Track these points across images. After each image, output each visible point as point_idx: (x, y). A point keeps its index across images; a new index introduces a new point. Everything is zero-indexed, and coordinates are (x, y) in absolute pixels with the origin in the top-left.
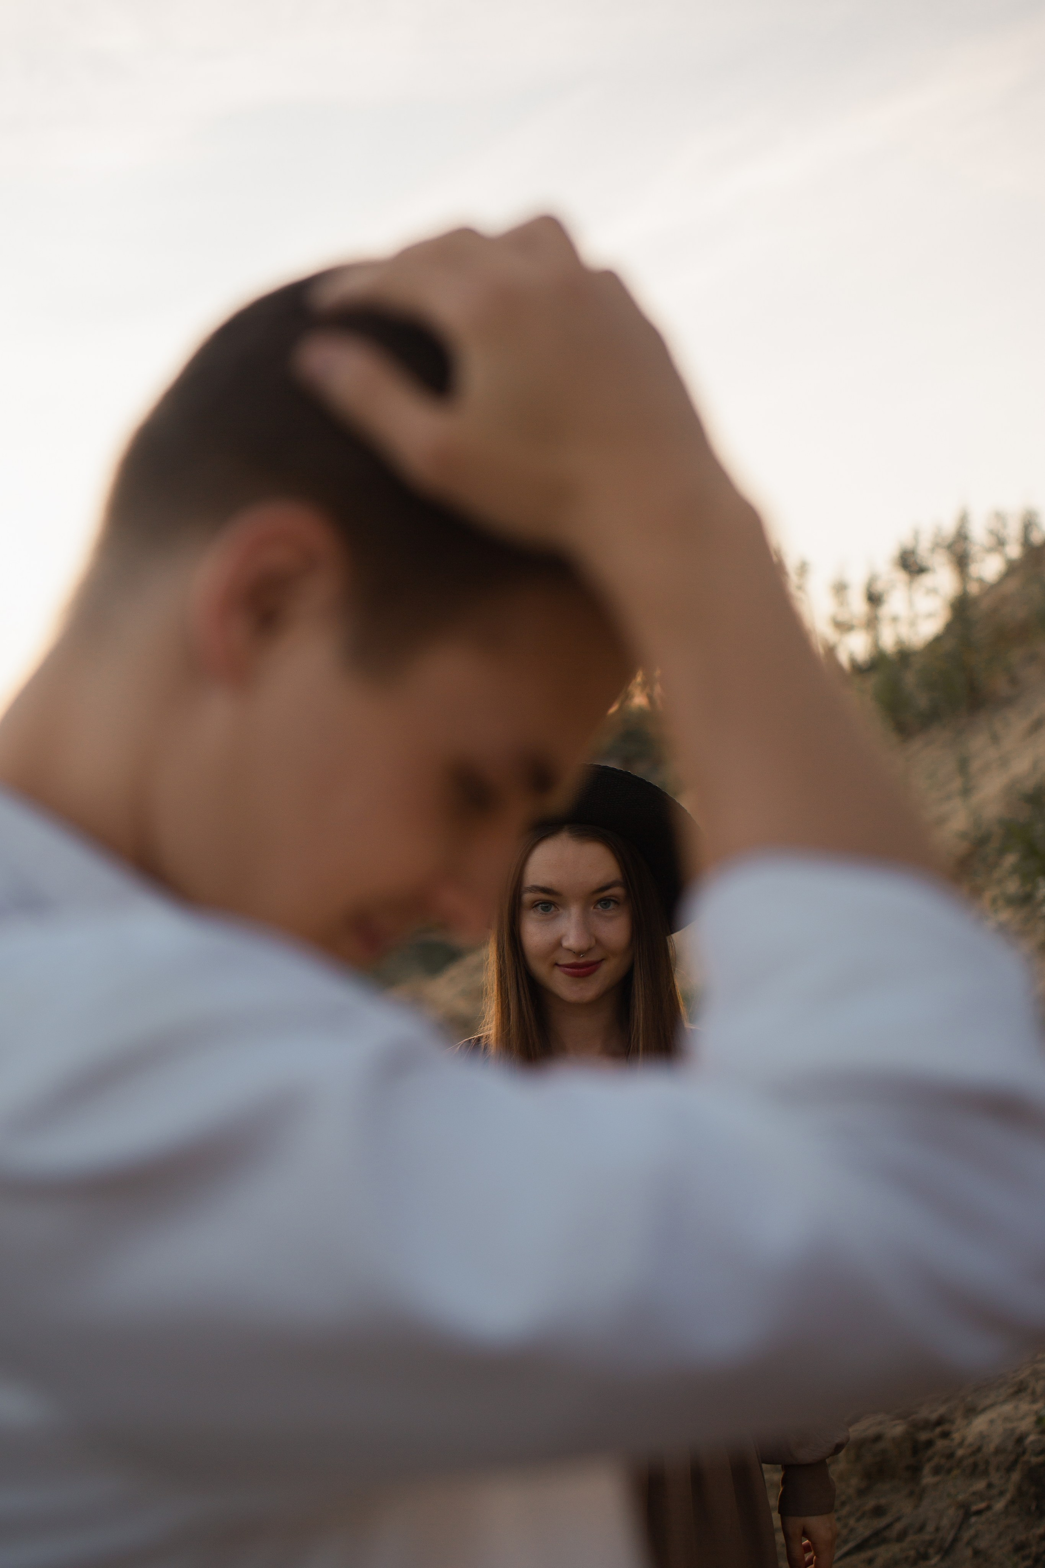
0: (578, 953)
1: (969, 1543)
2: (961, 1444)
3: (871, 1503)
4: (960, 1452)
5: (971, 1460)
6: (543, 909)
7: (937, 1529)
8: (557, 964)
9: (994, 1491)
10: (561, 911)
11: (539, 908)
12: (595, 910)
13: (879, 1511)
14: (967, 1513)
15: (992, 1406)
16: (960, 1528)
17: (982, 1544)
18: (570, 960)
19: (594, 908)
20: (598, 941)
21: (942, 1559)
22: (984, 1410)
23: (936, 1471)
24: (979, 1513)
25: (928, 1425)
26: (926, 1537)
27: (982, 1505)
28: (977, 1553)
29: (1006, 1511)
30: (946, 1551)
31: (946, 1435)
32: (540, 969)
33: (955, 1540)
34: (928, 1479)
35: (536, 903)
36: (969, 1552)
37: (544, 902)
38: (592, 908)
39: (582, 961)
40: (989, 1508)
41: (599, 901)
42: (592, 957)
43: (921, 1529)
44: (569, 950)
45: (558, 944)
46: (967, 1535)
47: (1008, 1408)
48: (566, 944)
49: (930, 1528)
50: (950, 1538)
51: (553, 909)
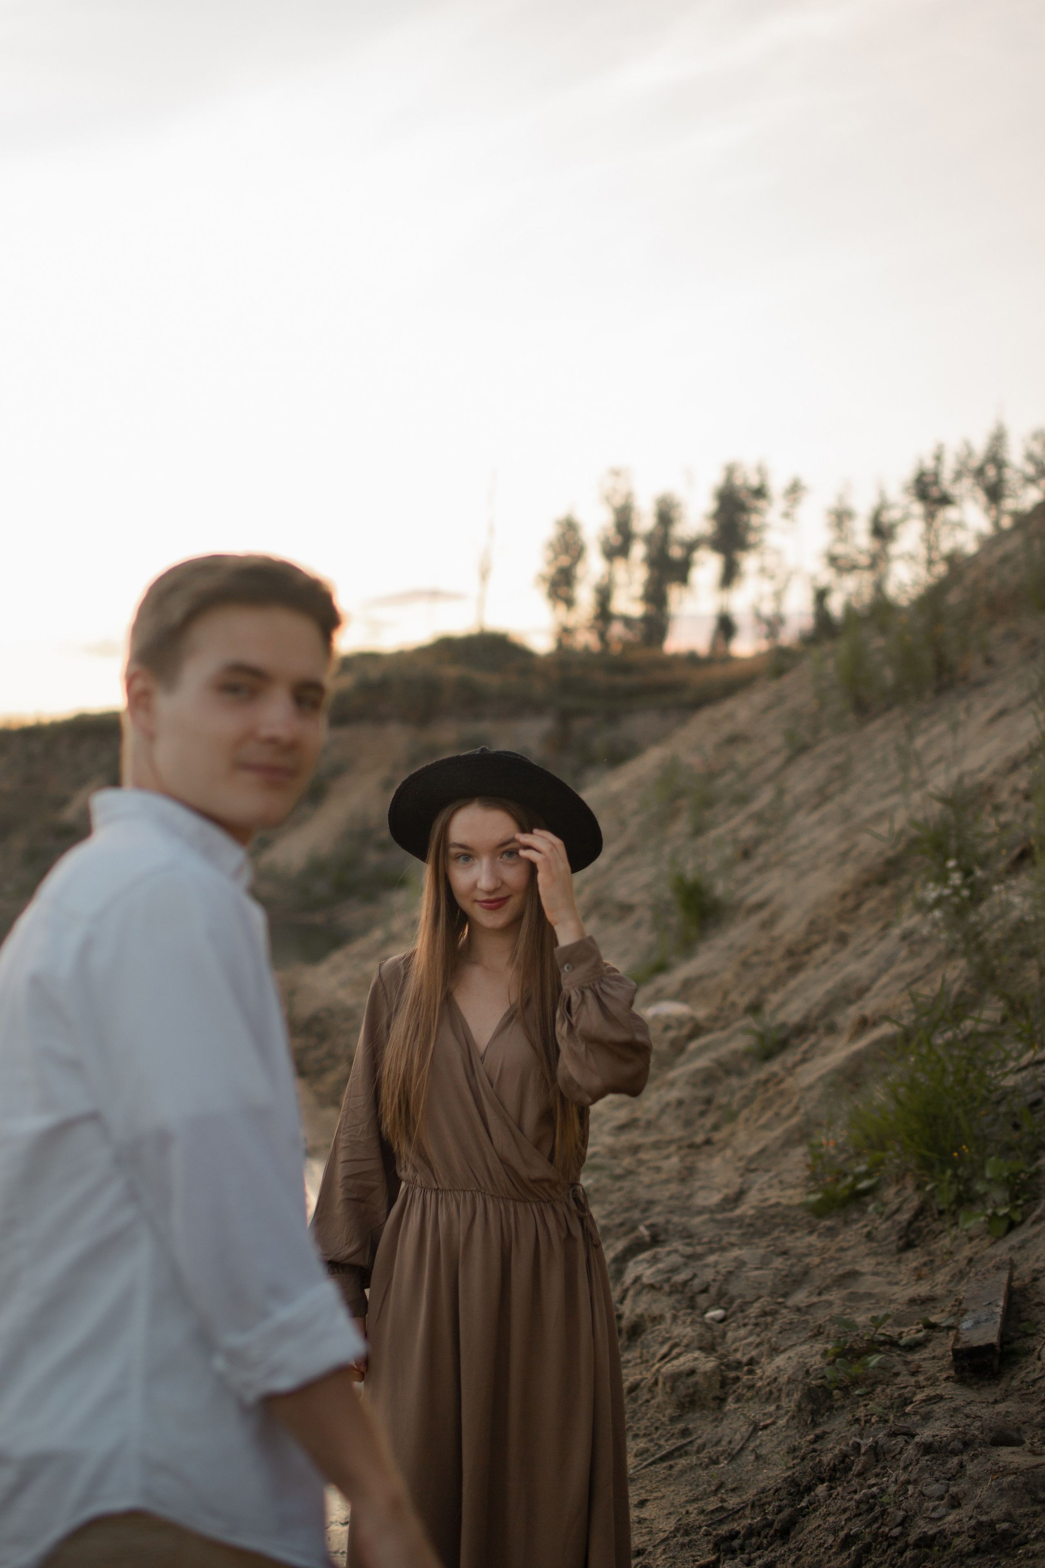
0: (489, 892)
1: (753, 1450)
2: (761, 1378)
3: (681, 1426)
4: (759, 1384)
5: (768, 1389)
6: (464, 859)
7: (730, 1442)
8: (476, 901)
9: (782, 1412)
10: (476, 861)
11: (462, 858)
12: (501, 860)
13: (685, 1433)
14: (756, 1428)
15: (792, 1346)
16: (748, 1440)
17: (763, 1451)
18: (484, 897)
19: (501, 858)
20: (503, 883)
21: (730, 1462)
22: (785, 1350)
23: (738, 1400)
24: (765, 1427)
25: (739, 1365)
26: (720, 1449)
27: (769, 1421)
28: (758, 1457)
29: (787, 1426)
30: (733, 1457)
31: (751, 1372)
32: (465, 904)
33: (742, 1449)
34: (730, 1405)
35: (458, 856)
36: (752, 1458)
37: (464, 855)
38: (499, 858)
39: (492, 897)
40: (774, 1423)
41: (503, 853)
42: (500, 895)
43: (718, 1442)
44: (482, 890)
45: (474, 886)
46: (752, 1445)
47: (805, 1348)
48: (479, 886)
49: (724, 1443)
50: (738, 1447)
51: (471, 859)
